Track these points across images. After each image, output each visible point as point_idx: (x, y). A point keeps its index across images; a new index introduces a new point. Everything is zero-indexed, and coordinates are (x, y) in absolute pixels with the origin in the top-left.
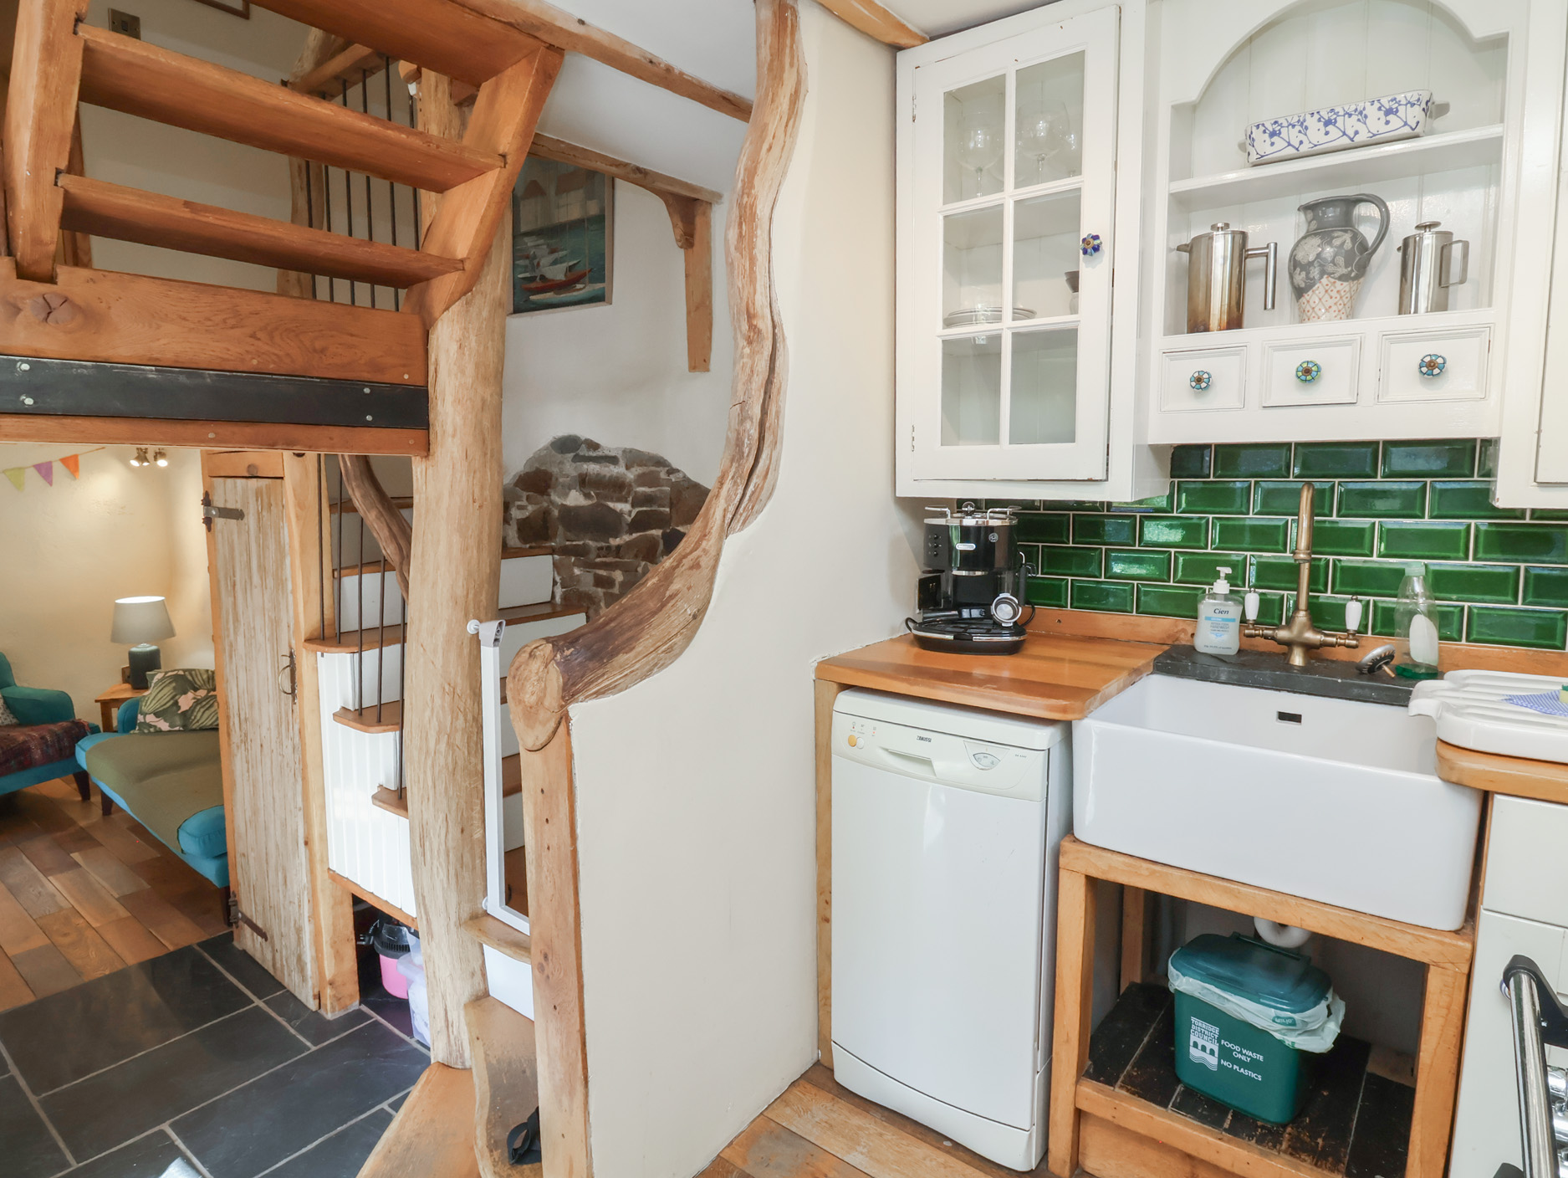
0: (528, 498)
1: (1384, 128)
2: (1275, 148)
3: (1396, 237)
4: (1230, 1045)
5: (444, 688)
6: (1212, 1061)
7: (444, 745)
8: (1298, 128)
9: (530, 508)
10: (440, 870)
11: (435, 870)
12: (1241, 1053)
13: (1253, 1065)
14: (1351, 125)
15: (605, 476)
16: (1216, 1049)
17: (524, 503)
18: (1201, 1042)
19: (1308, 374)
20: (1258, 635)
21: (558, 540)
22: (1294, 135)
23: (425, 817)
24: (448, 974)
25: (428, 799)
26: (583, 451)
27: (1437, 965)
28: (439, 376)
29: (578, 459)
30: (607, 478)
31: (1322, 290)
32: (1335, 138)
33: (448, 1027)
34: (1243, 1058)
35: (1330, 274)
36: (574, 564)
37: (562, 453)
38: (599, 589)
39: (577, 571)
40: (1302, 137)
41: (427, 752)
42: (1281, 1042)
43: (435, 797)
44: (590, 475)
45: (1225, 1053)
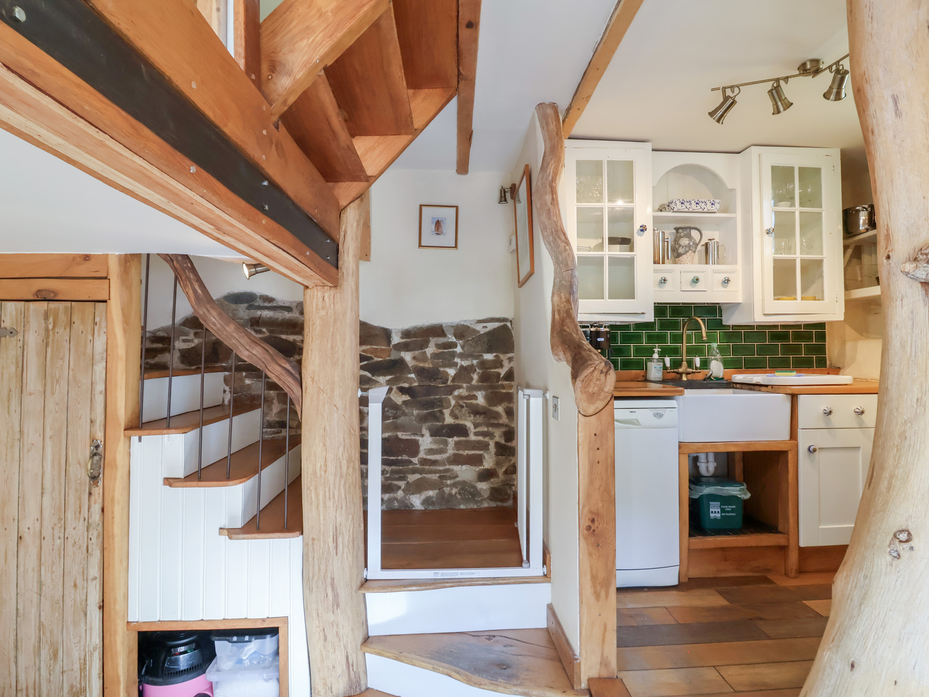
0: (196, 334)
1: (711, 209)
2: (682, 208)
3: (703, 242)
4: (724, 507)
5: (351, 432)
6: (719, 515)
7: (351, 469)
8: (689, 203)
9: (196, 341)
10: (349, 554)
11: (345, 555)
12: (728, 508)
13: (733, 511)
14: (703, 205)
15: (278, 319)
16: (719, 510)
17: (191, 336)
18: (714, 510)
19: (696, 280)
20: (672, 372)
21: (230, 361)
22: (688, 205)
23: (339, 520)
24: (350, 628)
25: (342, 508)
26: (259, 303)
27: (790, 450)
28: (346, 239)
29: (250, 307)
30: (280, 320)
31: (688, 255)
32: (698, 208)
33: (348, 667)
34: (729, 509)
35: (691, 250)
36: (246, 377)
37: (236, 303)
38: (272, 392)
39: (248, 382)
40: (690, 206)
41: (341, 476)
42: (740, 498)
43: (346, 505)
44: (263, 318)
45: (723, 511)
